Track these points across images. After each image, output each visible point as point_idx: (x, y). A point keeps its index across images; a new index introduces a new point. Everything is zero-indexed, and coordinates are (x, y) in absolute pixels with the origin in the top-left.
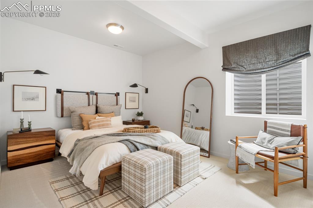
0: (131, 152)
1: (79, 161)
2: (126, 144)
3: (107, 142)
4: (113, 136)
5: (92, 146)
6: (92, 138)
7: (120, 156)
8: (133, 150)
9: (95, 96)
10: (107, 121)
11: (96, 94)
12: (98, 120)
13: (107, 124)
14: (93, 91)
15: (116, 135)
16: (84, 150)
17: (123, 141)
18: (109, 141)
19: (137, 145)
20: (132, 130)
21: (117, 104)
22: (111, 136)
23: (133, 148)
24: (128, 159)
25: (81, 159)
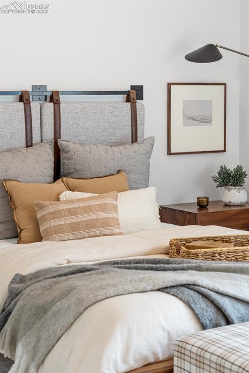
0: (204, 327)
1: (34, 347)
2: (185, 298)
3: (120, 289)
4: (136, 268)
5: (73, 300)
6: (65, 275)
7: (166, 339)
8: (210, 321)
9: (49, 107)
10: (103, 208)
11: (54, 98)
12: (71, 206)
13: (106, 223)
14: (40, 87)
15: (146, 265)
16: (45, 312)
17: (174, 290)
18: (129, 288)
19: (226, 304)
20: (203, 250)
21: (134, 139)
22: (129, 268)
23: (209, 313)
24: (194, 349)
25: (38, 341)
